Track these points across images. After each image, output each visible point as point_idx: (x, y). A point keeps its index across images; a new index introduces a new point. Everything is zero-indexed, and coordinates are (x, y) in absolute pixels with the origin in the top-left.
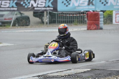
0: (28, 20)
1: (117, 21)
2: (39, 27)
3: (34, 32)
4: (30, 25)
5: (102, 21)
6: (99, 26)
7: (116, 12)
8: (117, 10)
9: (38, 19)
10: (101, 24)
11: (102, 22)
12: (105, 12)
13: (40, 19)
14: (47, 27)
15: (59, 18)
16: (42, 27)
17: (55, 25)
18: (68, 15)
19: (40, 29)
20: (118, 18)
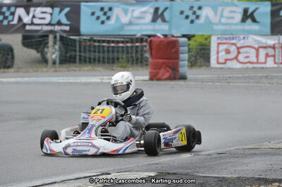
0: (10, 54)
1: (220, 61)
2: (37, 71)
3: (24, 83)
4: (15, 66)
5: (184, 60)
6: (178, 71)
7: (218, 38)
8: (221, 35)
9: (33, 53)
10: (183, 66)
11: (186, 62)
12: (193, 39)
13: (38, 52)
14: (56, 71)
15: (82, 50)
16: (43, 72)
17: (74, 68)
18: (104, 44)
19: (37, 77)
20: (222, 54)
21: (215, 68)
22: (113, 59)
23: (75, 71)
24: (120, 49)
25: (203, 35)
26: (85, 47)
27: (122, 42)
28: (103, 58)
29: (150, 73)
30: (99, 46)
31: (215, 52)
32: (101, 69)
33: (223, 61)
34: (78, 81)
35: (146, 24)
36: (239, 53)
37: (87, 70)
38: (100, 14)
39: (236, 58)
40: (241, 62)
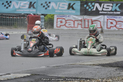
7: (57, 16)
8: (59, 15)
12: (46, 16)
18: (8, 17)
20: (59, 23)
21: (56, 29)
22: (11, 24)
24: (15, 20)
25: (50, 15)
27: (16, 17)
28: (7, 23)
30: (5, 18)
31: (56, 22)
32: (6, 28)
33: (59, 26)
35: (26, 9)
36: (66, 23)
38: (6, 4)
39: (65, 25)
40: (67, 27)
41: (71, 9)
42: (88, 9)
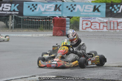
1: (83, 28)
2: (4, 31)
5: (68, 28)
6: (65, 32)
7: (83, 18)
9: (3, 24)
10: (67, 30)
12: (72, 18)
13: (5, 23)
14: (12, 31)
15: (24, 22)
16: (7, 31)
17: (20, 30)
18: (33, 20)
20: (84, 25)
21: (81, 31)
22: (37, 26)
23: (21, 31)
24: (40, 22)
25: (76, 17)
26: (25, 21)
27: (41, 19)
28: (33, 26)
29: (53, 33)
30: (31, 21)
31: (82, 24)
32: (32, 31)
33: (85, 28)
34: (22, 36)
35: (51, 12)
36: (92, 25)
37: (26, 31)
38: (32, 7)
39: (90, 27)
40: (92, 29)
41: (96, 11)
42: (114, 11)
